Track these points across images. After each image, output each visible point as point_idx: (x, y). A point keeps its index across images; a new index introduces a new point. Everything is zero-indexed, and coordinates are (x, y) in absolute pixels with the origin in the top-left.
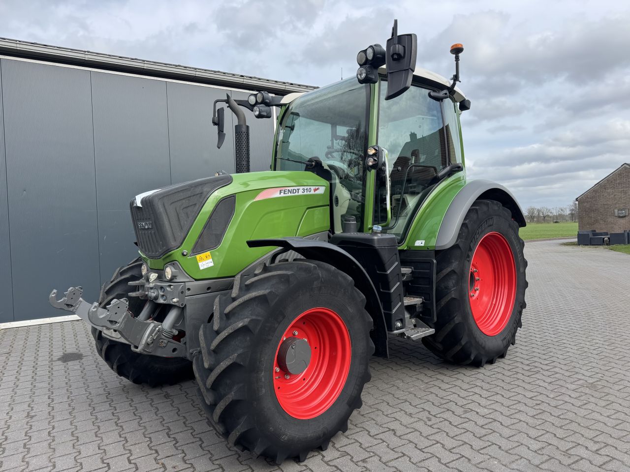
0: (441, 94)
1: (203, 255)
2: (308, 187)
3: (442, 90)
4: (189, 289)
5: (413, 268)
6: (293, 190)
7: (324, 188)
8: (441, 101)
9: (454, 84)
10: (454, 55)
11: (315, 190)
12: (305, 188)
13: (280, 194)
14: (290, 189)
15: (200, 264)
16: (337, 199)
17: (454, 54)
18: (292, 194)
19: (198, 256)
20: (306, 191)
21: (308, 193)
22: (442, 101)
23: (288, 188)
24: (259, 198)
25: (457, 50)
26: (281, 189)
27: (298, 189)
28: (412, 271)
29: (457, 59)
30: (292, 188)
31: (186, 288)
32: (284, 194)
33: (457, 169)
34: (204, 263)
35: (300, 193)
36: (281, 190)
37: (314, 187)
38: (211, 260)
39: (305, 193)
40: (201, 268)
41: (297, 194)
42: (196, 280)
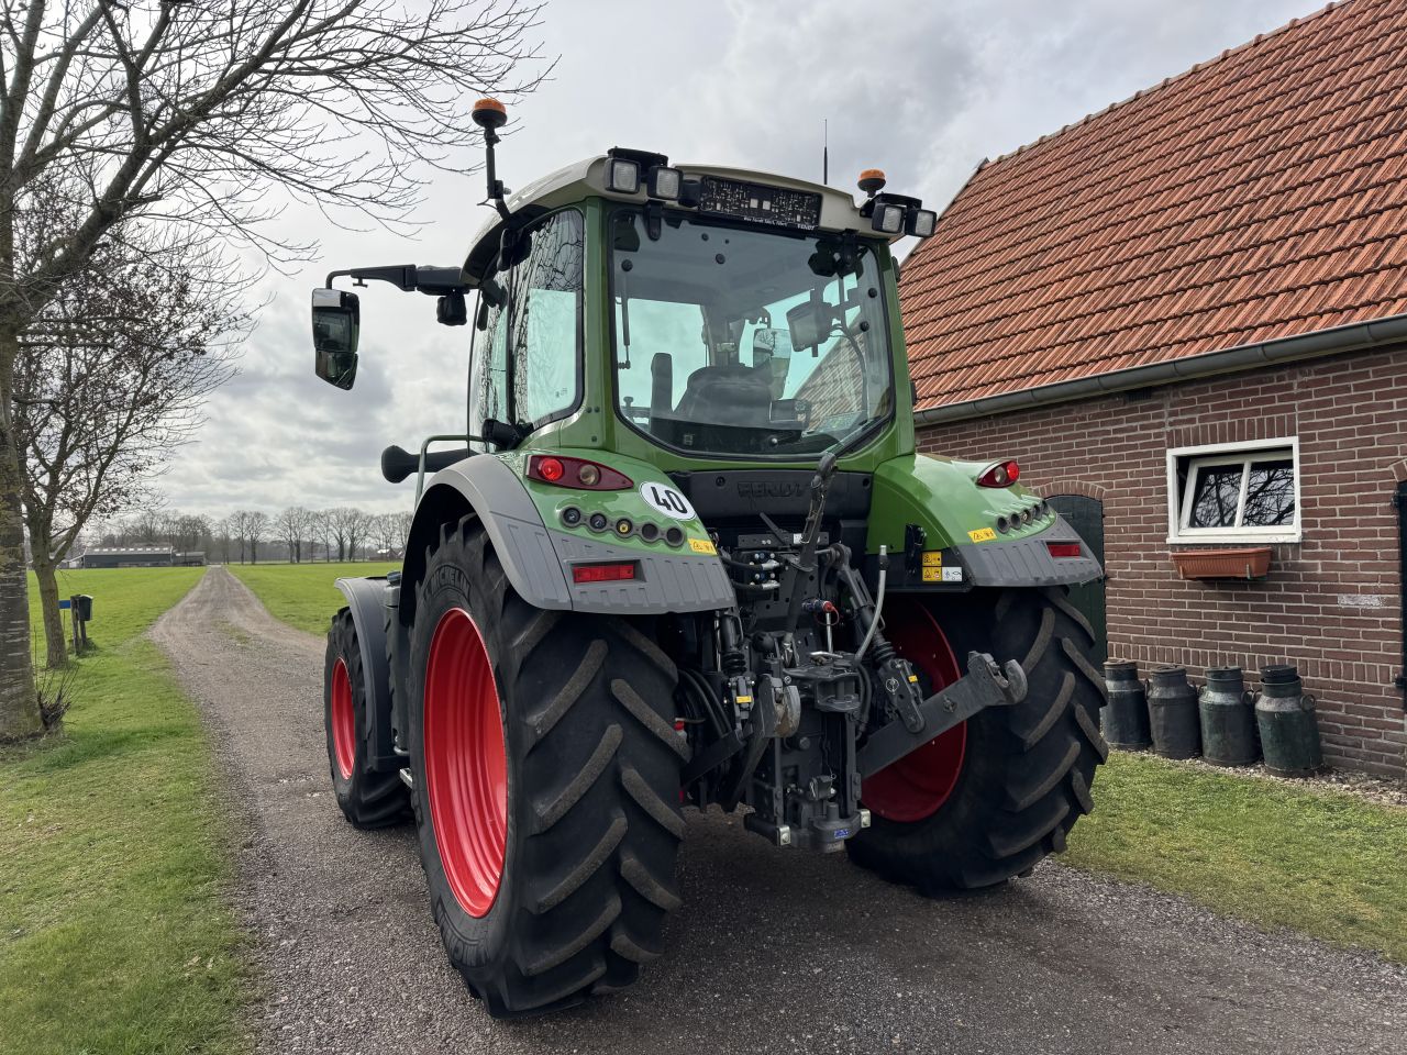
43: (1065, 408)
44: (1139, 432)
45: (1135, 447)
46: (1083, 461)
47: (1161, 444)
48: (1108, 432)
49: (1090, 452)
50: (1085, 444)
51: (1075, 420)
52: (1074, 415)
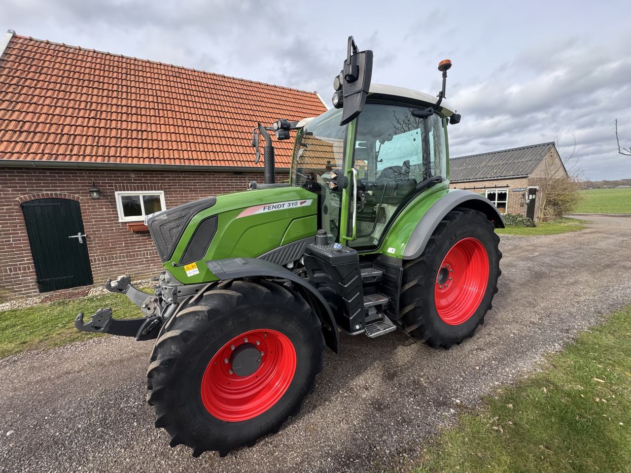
0: (425, 111)
1: (189, 266)
2: (294, 202)
3: (428, 107)
4: (180, 292)
5: (384, 271)
6: (278, 205)
7: (311, 200)
8: (425, 118)
9: (440, 101)
10: (442, 72)
11: (302, 203)
12: (291, 202)
13: (264, 210)
14: (275, 205)
15: (187, 272)
16: (326, 208)
17: (441, 70)
18: (277, 209)
19: (185, 267)
20: (291, 205)
21: (294, 206)
22: (427, 118)
23: (272, 205)
24: (242, 215)
25: (445, 67)
26: (265, 205)
27: (283, 205)
28: (383, 273)
29: (445, 76)
30: (277, 204)
31: (178, 291)
32: (268, 209)
33: (436, 181)
34: (191, 271)
35: (286, 207)
36: (264, 207)
37: (301, 201)
38: (197, 269)
39: (291, 207)
40: (189, 276)
41: (282, 208)
42: (185, 285)
43: (212, 173)
44: (239, 184)
45: (238, 188)
46: (220, 190)
47: (246, 187)
48: (229, 183)
49: (223, 188)
50: (220, 185)
51: (216, 178)
52: (216, 176)
